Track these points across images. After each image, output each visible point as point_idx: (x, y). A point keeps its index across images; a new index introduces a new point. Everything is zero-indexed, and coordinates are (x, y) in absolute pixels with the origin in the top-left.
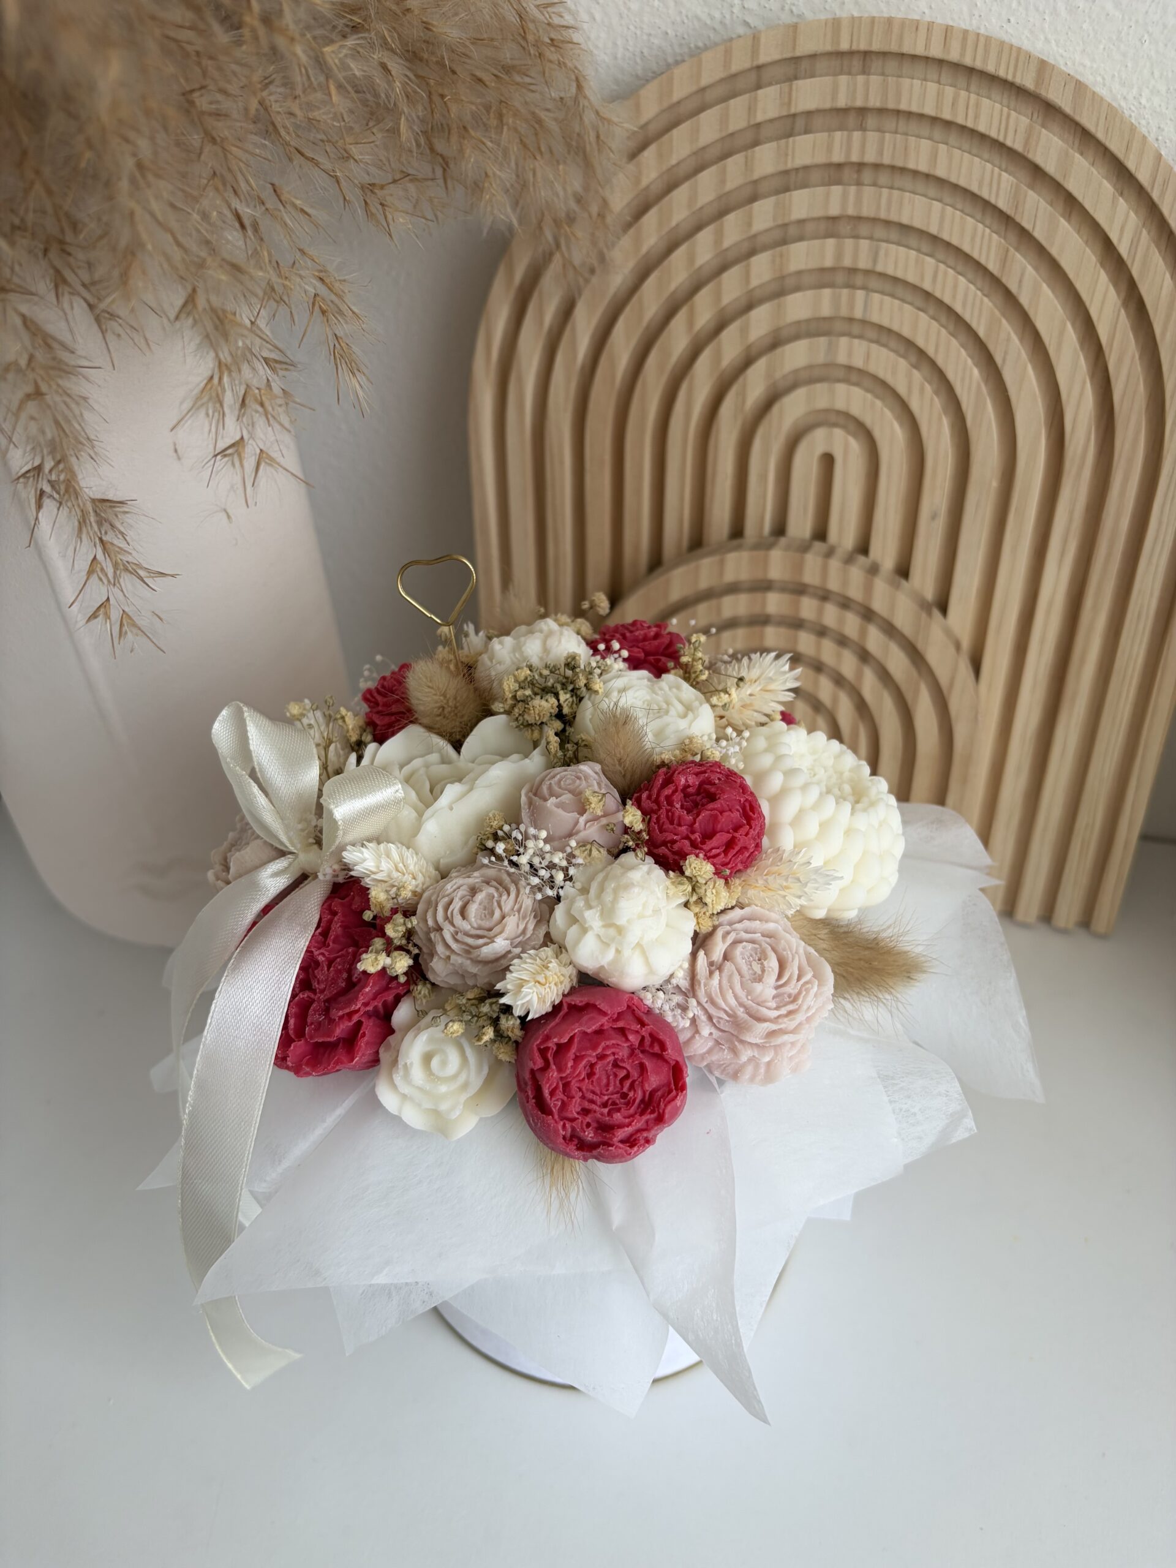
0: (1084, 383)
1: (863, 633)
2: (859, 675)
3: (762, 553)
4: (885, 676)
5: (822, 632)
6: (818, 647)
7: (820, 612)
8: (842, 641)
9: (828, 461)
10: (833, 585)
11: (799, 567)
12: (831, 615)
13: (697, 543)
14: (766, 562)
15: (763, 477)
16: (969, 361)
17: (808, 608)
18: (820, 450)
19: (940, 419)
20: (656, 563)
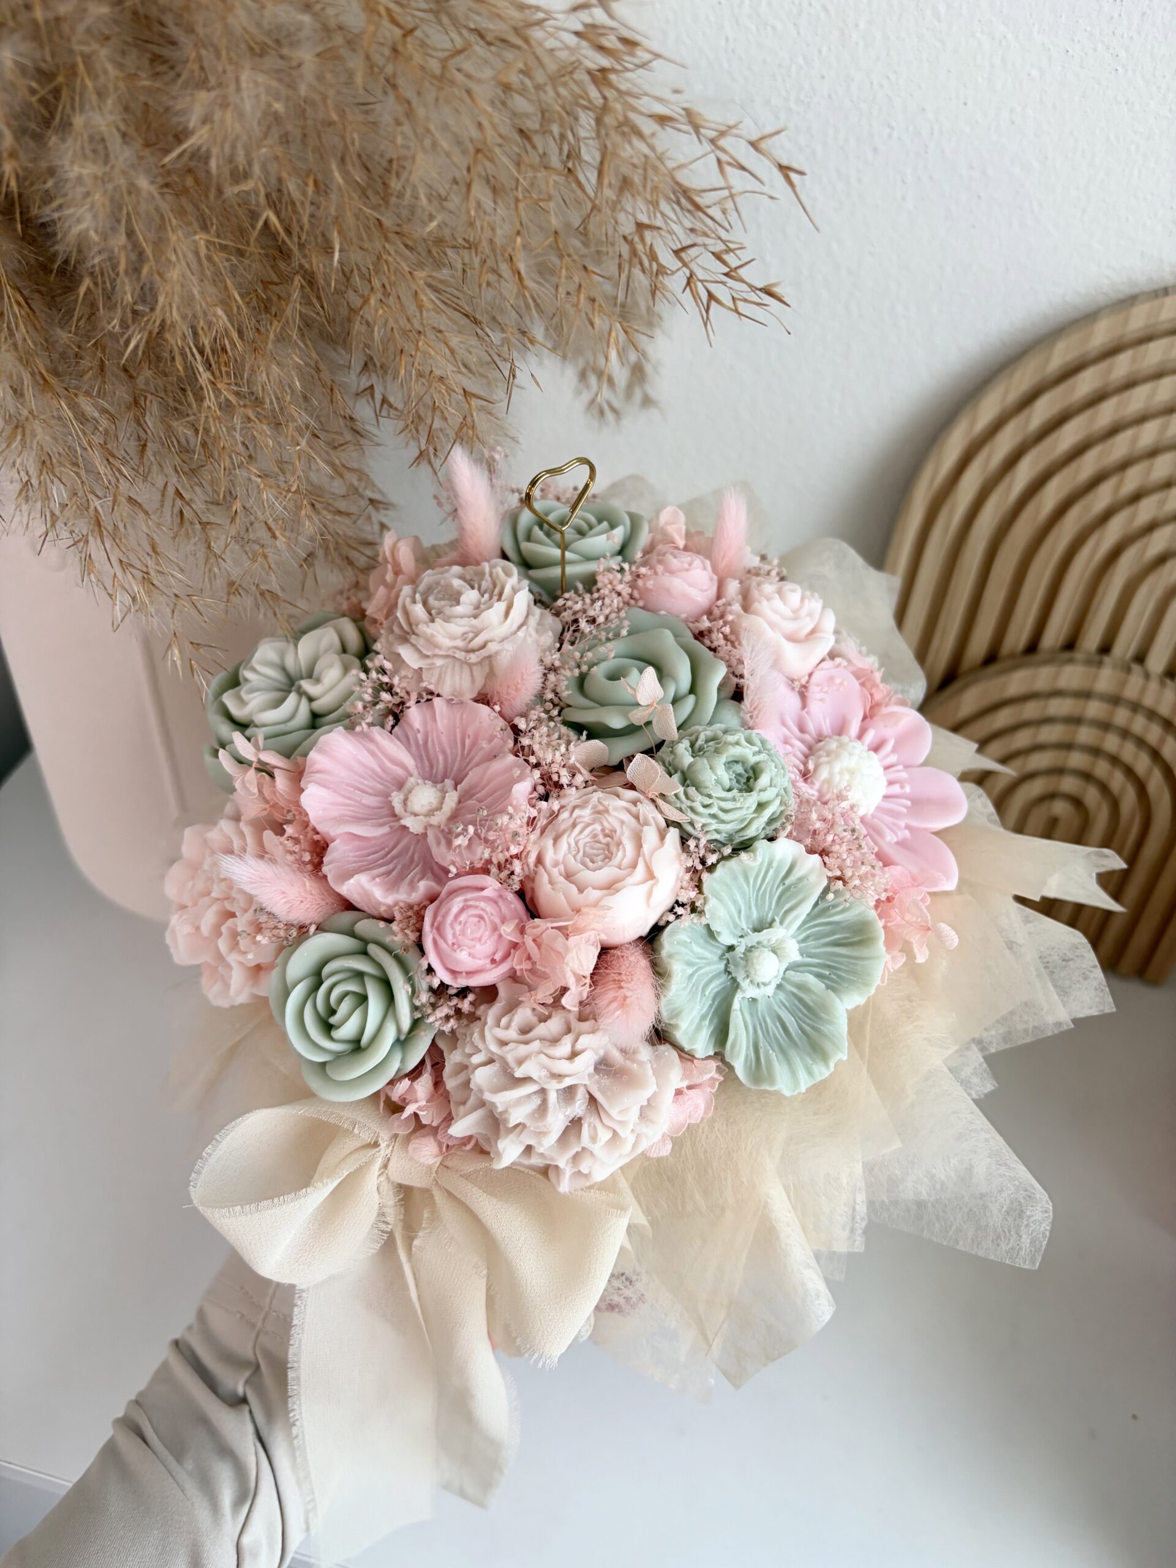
1: (1162, 741)
2: (1150, 772)
3: (1093, 670)
5: (1125, 734)
6: (1121, 747)
7: (1130, 720)
8: (1141, 742)
10: (1148, 701)
11: (1123, 684)
12: (1139, 725)
13: (1032, 647)
14: (1095, 678)
17: (1121, 716)
20: (991, 658)
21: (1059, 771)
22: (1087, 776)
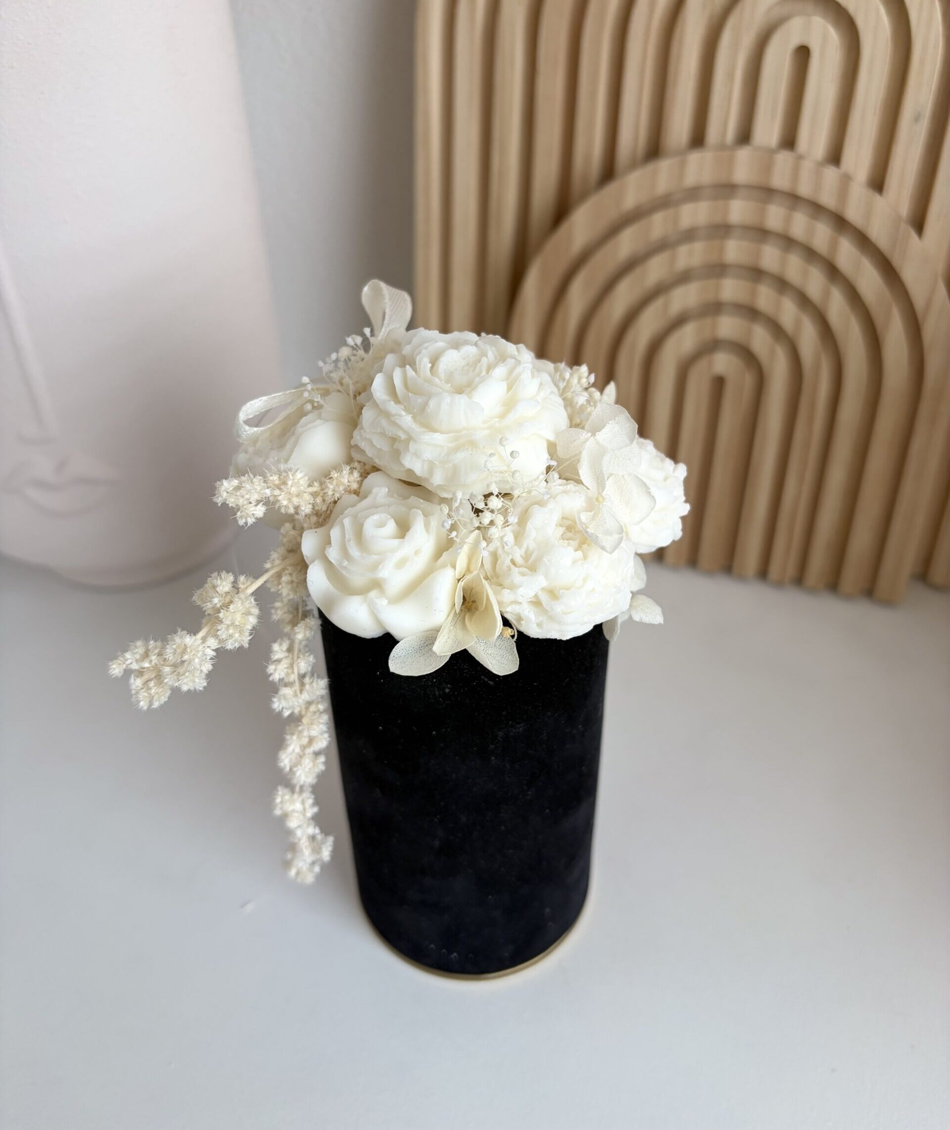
1: (834, 246)
2: (827, 295)
3: (726, 154)
4: (854, 296)
6: (784, 262)
7: (788, 220)
8: (810, 254)
9: (803, 53)
10: (804, 190)
11: (767, 167)
12: (801, 226)
14: (731, 163)
15: (730, 75)
17: (776, 216)
18: (795, 41)
20: (608, 173)
21: (714, 308)
22: (752, 313)
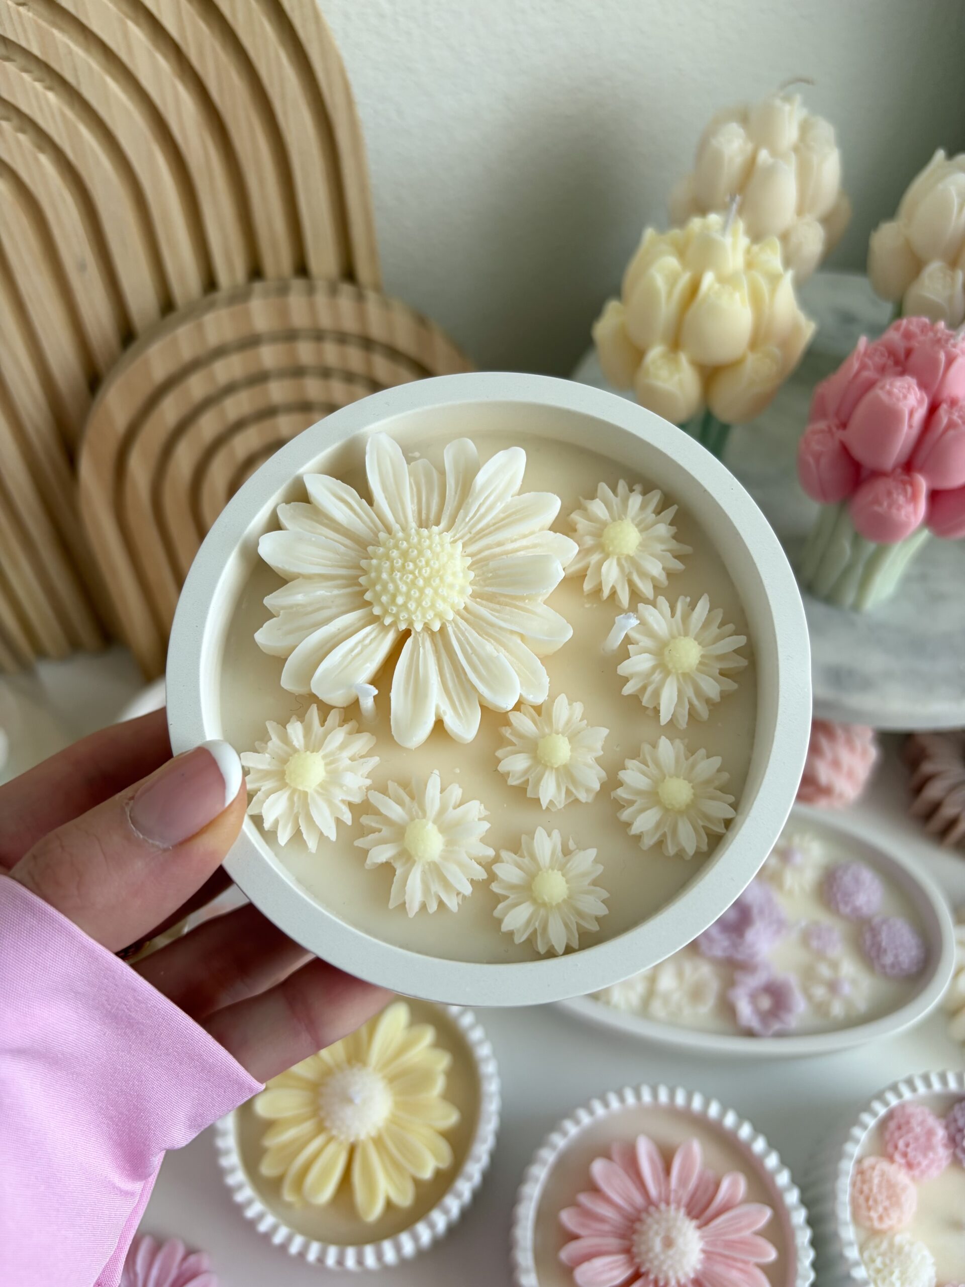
0: (174, 87)
16: (38, 86)
19: (37, 160)
